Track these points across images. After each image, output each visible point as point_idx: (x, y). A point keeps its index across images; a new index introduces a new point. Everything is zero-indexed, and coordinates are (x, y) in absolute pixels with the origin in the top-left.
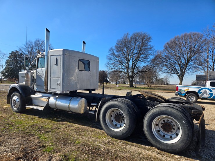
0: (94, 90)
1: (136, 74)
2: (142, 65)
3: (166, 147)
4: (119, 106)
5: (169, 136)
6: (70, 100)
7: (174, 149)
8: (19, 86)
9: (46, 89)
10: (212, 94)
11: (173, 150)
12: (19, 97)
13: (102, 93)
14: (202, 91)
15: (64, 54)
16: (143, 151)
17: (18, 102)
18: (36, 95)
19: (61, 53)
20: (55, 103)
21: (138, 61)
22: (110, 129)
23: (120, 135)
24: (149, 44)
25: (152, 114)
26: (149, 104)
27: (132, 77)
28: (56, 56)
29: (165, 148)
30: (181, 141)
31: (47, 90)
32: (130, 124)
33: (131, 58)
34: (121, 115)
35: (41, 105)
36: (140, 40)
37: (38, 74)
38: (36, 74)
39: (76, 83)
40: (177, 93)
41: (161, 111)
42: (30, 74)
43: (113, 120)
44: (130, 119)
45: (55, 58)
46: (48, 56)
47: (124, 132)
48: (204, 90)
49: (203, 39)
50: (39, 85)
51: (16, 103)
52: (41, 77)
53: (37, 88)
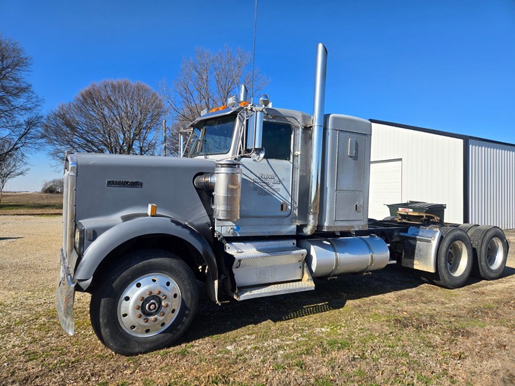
28: (354, 135)
37: (248, 177)
45: (352, 139)
50: (253, 214)
51: (169, 304)
52: (267, 187)
53: (235, 227)
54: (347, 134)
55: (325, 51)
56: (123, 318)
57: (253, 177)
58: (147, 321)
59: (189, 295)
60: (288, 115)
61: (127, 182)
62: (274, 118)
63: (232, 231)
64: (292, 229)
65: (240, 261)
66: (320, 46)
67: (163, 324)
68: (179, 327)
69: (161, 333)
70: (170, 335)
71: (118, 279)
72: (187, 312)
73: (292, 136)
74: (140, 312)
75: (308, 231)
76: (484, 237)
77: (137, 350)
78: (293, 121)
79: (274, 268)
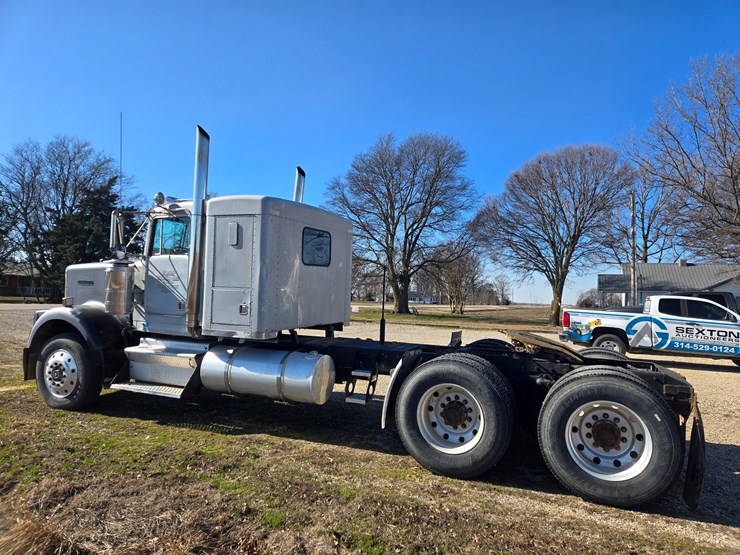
0: (339, 327)
1: (415, 269)
2: (434, 238)
3: (608, 491)
4: (461, 378)
5: (612, 461)
6: (282, 362)
7: (633, 494)
8: (78, 316)
9: (193, 325)
10: (665, 336)
11: (629, 497)
12: (78, 354)
13: (377, 338)
14: (639, 327)
15: (264, 214)
16: (549, 508)
17: (73, 371)
18: (141, 345)
19: (257, 210)
20: (226, 373)
21: (424, 226)
22: (434, 449)
23: (467, 468)
24: (459, 172)
25: (568, 399)
26: (539, 369)
27: (405, 278)
28: (236, 219)
29: (607, 494)
30: (651, 470)
31: (198, 328)
32: (498, 432)
33: (402, 218)
34: (461, 404)
35: (167, 382)
36: (431, 158)
37: (154, 274)
38: (147, 273)
39: (295, 306)
40: (564, 332)
41: (591, 389)
42: (124, 274)
43: (435, 420)
44: (497, 415)
45: (232, 224)
46: (204, 216)
47: (480, 455)
48: (643, 323)
49: (618, 166)
50: (157, 312)
51: (68, 376)
52: (168, 285)
53: (145, 323)
54: (228, 219)
56: (46, 379)
57: (157, 274)
61: (87, 282)
62: (175, 213)
63: (143, 326)
67: (66, 391)
69: (66, 398)
70: (69, 402)
72: (79, 386)
74: (50, 376)
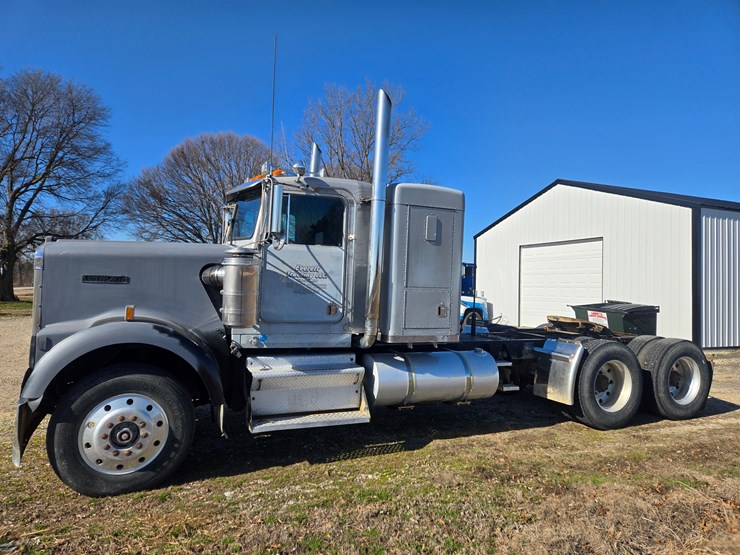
6: (464, 362)
17: (160, 423)
28: (435, 211)
45: (430, 217)
50: (286, 319)
51: (149, 433)
52: (306, 283)
53: (260, 336)
54: (425, 210)
55: (388, 99)
56: (86, 450)
57: (286, 269)
58: (117, 454)
59: (179, 423)
60: (338, 186)
61: (109, 278)
62: (317, 190)
63: (255, 340)
64: (345, 339)
65: (260, 381)
66: (381, 92)
67: (142, 460)
68: (165, 464)
69: (139, 471)
70: (152, 474)
71: (79, 400)
72: (176, 445)
73: (345, 214)
74: (107, 442)
75: (365, 342)
76: (664, 355)
77: (104, 491)
78: (344, 193)
79: (317, 392)
